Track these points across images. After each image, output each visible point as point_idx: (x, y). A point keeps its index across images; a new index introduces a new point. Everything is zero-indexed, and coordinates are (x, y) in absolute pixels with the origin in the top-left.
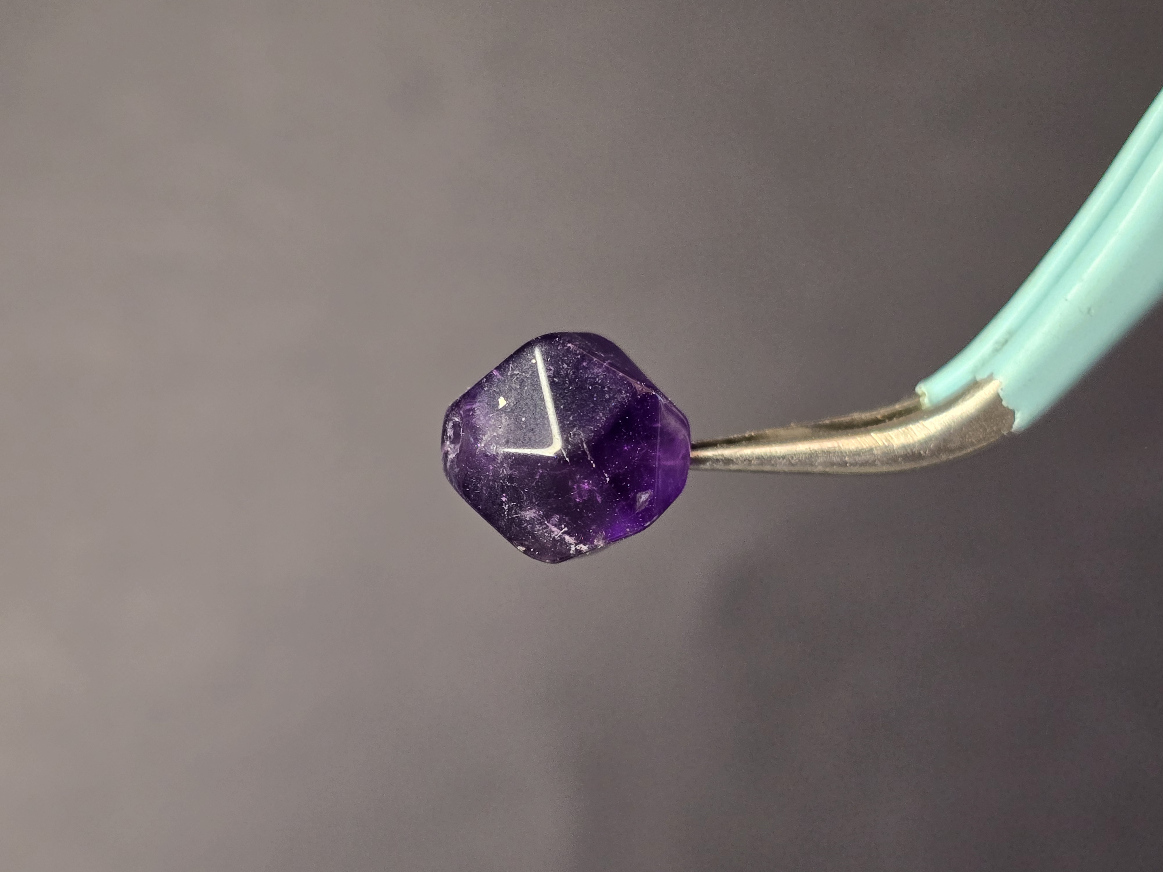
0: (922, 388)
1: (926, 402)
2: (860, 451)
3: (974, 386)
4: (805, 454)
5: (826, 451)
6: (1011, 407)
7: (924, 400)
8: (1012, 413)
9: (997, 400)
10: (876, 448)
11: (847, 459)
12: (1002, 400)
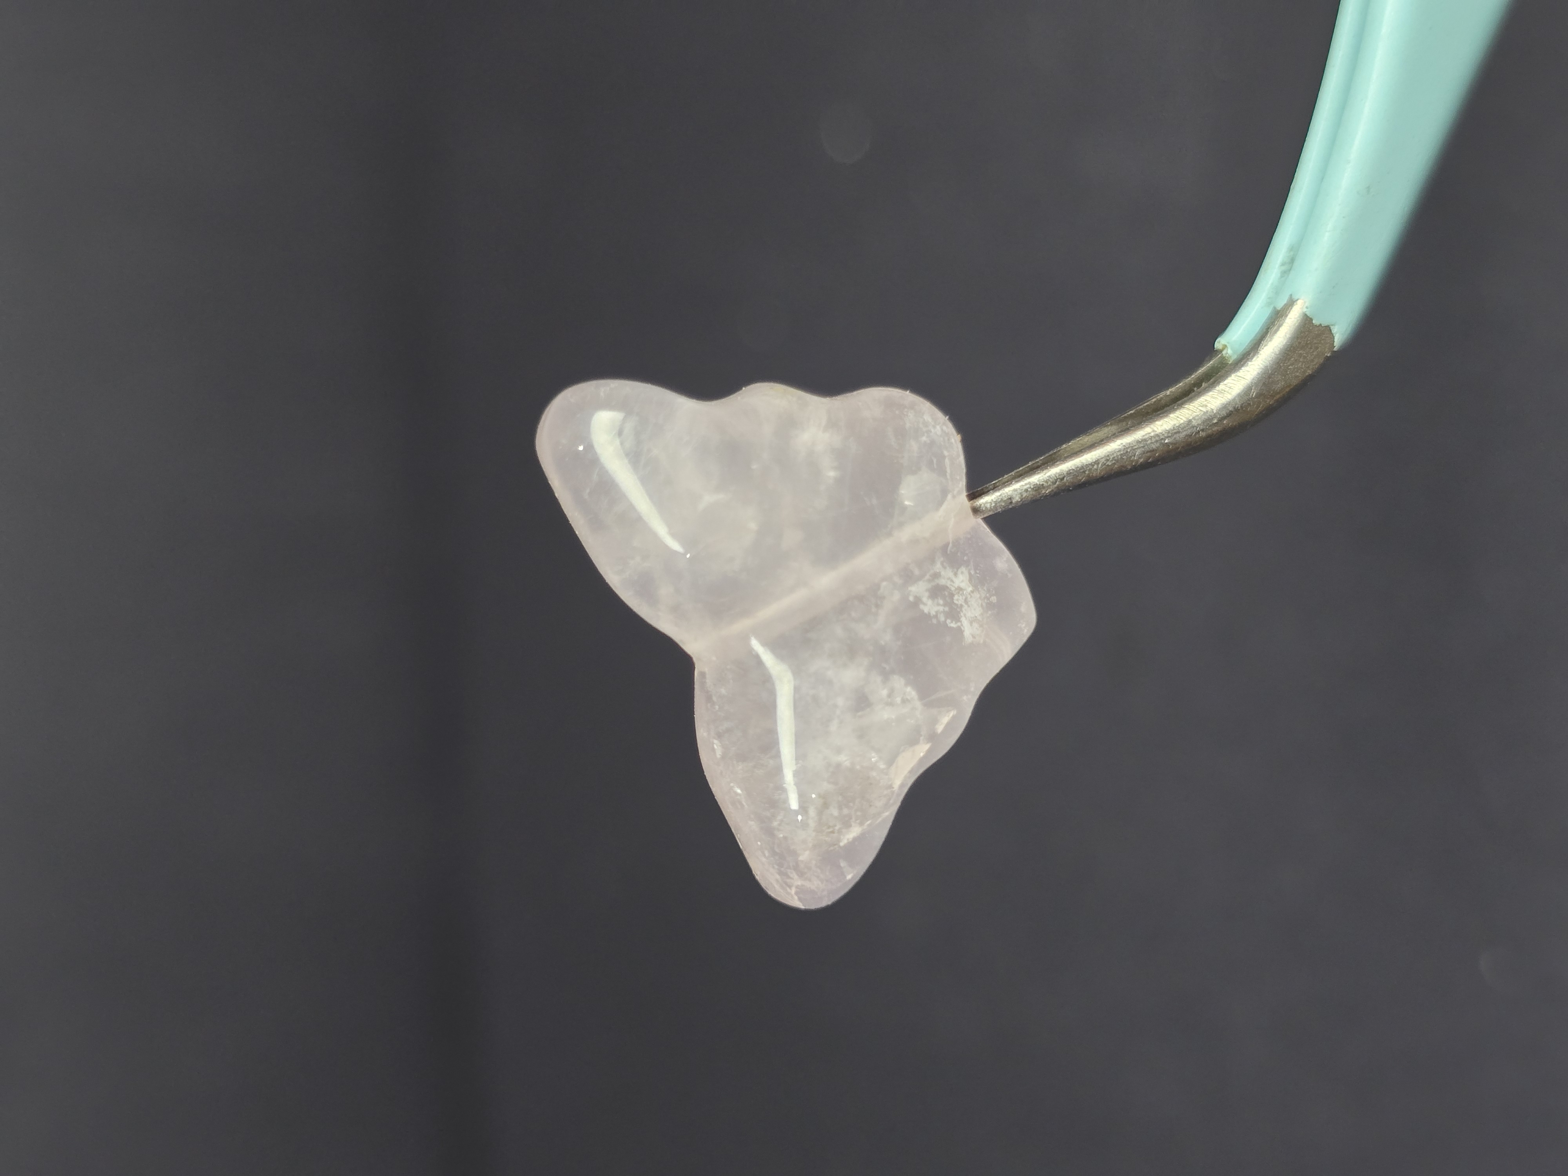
3: (1277, 317)
6: (1324, 324)
8: (1328, 329)
12: (1311, 320)
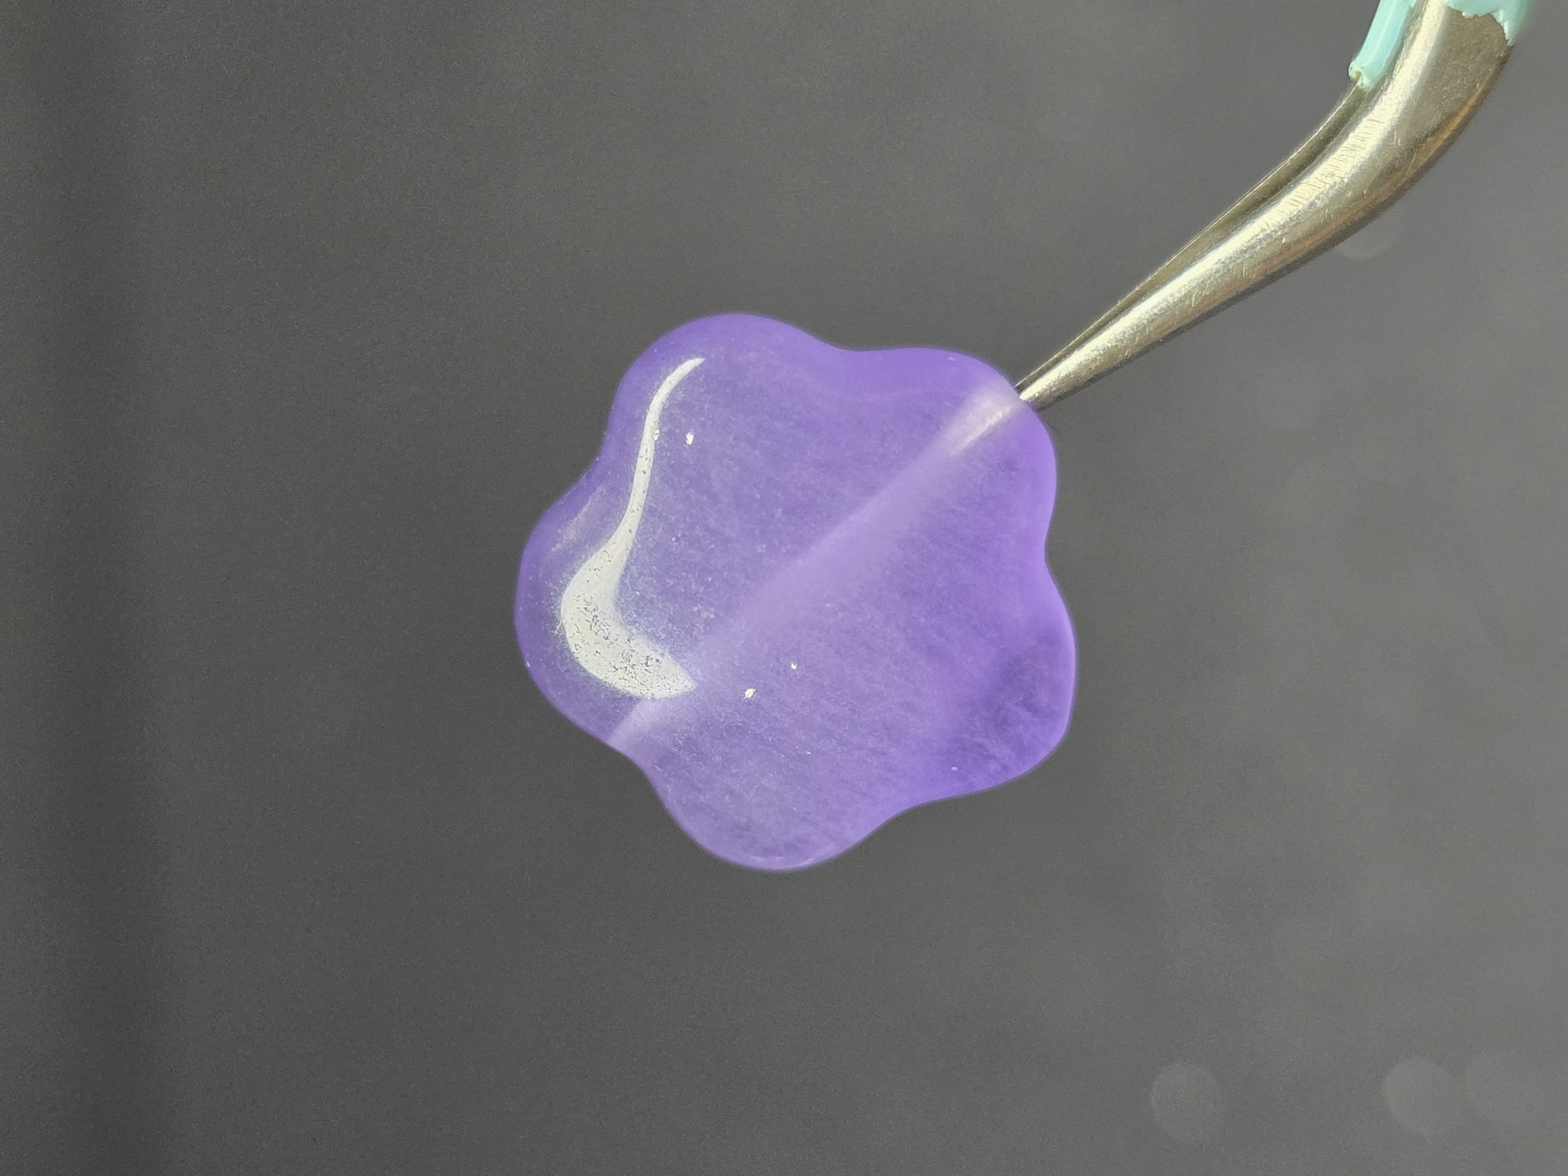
0: (1355, 67)
1: (1365, 83)
2: (1298, 216)
4: (1218, 271)
5: (1245, 249)
7: (1363, 84)
9: (1454, 18)
10: (1318, 198)
11: (1284, 241)
